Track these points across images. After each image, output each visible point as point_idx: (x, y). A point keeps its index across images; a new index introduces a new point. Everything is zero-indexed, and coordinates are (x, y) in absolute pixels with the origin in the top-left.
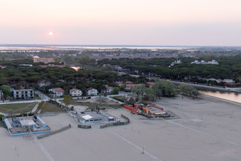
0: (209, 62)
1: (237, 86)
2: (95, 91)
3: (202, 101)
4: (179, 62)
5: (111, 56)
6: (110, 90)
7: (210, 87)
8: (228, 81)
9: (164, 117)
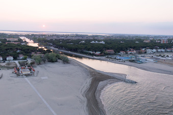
0: (100, 42)
2: (12, 58)
4: (83, 42)
5: (63, 38)
6: (21, 58)
7: (87, 56)
8: (98, 53)
9: (27, 75)
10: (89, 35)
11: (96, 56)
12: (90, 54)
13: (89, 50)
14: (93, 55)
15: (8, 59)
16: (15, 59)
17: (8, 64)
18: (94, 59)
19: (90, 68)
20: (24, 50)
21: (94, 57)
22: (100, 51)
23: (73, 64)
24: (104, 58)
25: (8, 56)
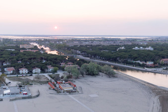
1: (155, 67)
2: (39, 70)
3: (115, 79)
4: (123, 48)
5: (87, 43)
6: (50, 70)
7: (135, 68)
8: (149, 63)
9: (70, 92)
10: (122, 38)
11: (148, 67)
12: (139, 65)
13: (135, 59)
14: (143, 66)
15: (34, 71)
16: (43, 71)
17: (38, 78)
18: (146, 71)
19: (148, 83)
20: (50, 60)
21: (146, 68)
22: (153, 60)
23: (122, 79)
24: (160, 70)
25: (34, 67)
